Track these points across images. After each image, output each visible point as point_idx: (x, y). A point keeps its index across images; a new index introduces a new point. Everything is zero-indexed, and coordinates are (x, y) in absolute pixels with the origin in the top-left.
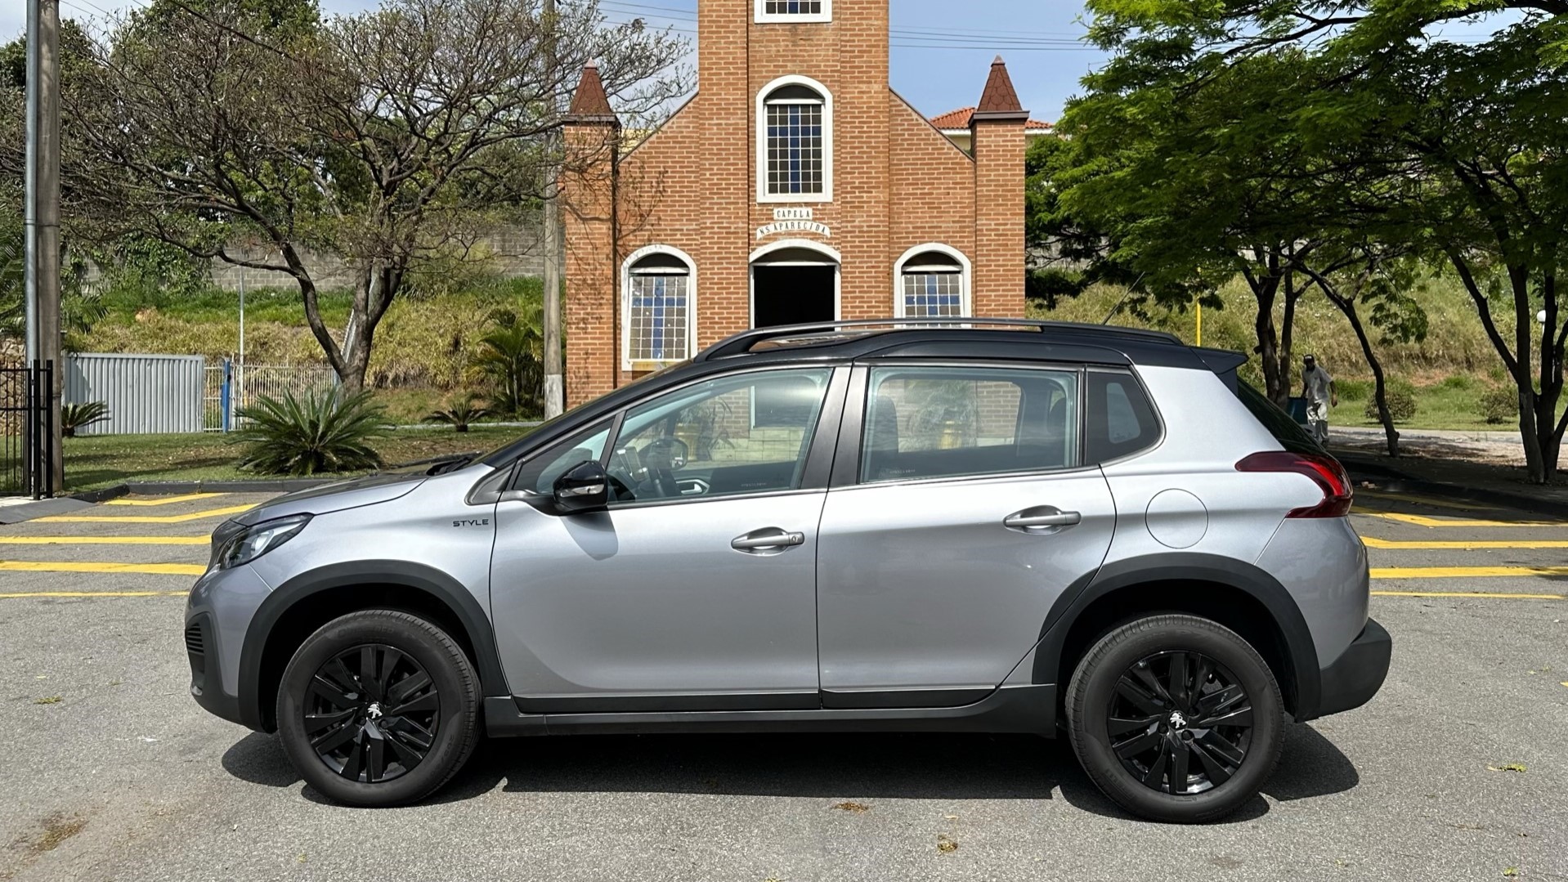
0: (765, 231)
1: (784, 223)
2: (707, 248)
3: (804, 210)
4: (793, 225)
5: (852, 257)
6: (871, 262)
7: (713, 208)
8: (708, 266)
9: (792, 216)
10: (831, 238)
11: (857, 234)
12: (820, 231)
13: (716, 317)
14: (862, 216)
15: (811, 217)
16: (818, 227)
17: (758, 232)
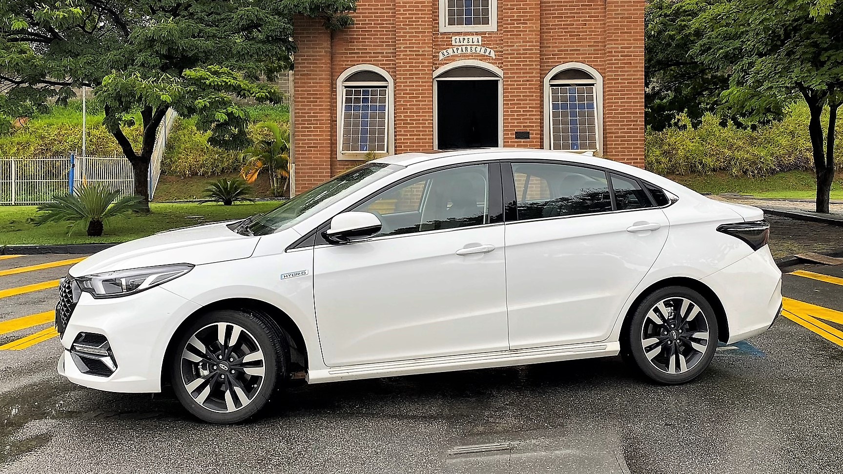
0: (446, 54)
1: (460, 48)
2: (401, 67)
3: (475, 38)
4: (466, 48)
5: (511, 73)
6: (526, 77)
7: (406, 36)
8: (402, 80)
9: (466, 43)
10: (495, 60)
11: (515, 55)
12: (487, 54)
13: (409, 119)
14: (520, 42)
15: (480, 44)
16: (485, 51)
17: (440, 54)
